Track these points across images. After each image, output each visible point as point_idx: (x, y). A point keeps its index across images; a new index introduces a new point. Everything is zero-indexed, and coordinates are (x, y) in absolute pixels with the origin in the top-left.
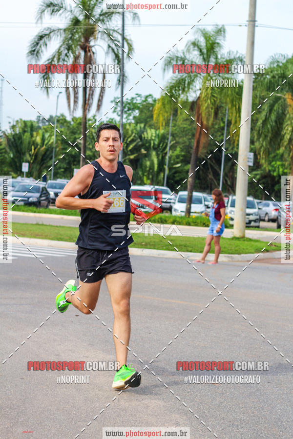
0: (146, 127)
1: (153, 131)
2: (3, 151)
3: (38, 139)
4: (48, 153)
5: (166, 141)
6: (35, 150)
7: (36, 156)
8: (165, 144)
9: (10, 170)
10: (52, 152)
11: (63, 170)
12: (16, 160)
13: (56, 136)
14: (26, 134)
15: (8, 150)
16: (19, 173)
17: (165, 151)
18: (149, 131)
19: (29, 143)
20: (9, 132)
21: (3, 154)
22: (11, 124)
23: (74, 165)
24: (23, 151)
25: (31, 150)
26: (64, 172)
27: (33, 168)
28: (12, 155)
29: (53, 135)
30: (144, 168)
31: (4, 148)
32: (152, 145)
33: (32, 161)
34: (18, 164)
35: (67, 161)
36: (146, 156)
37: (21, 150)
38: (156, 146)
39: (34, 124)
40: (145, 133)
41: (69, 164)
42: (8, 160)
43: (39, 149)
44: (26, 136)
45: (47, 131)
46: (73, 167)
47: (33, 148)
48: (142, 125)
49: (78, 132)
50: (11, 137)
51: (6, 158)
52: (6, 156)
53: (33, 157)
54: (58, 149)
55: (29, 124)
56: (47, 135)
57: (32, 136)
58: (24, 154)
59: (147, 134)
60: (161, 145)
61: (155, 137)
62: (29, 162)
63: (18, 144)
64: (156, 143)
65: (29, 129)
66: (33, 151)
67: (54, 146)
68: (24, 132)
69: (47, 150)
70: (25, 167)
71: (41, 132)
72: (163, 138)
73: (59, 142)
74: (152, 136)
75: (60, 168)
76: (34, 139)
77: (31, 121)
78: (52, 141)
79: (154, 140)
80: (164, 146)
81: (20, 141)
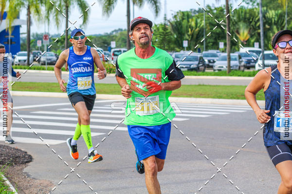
0: (268, 9)
1: (273, 11)
2: (170, 33)
3: (193, 24)
4: (200, 33)
5: (283, 18)
6: (191, 31)
7: (192, 35)
8: (282, 20)
9: (175, 46)
10: (203, 32)
11: (211, 44)
12: (179, 39)
13: (205, 20)
14: (184, 21)
15: (173, 33)
16: (181, 48)
17: (283, 25)
18: (270, 12)
19: (187, 27)
20: (172, 20)
21: (170, 36)
22: (173, 15)
23: (219, 40)
24: (183, 32)
25: (188, 32)
26: (212, 45)
27: (190, 44)
28: (175, 36)
29: (203, 20)
30: (268, 38)
31: (170, 32)
32: (273, 21)
33: (190, 39)
34: (180, 42)
35: (214, 37)
36: (269, 29)
37: (182, 32)
38: (276, 22)
39: (189, 13)
40: (268, 14)
41: (215, 39)
42: (173, 39)
43: (194, 31)
44: (185, 23)
45: (198, 18)
46: (218, 41)
47: (190, 30)
48: (265, 8)
49: (221, 16)
50: (174, 24)
51: (172, 38)
52: (172, 37)
53: (191, 37)
54: (207, 30)
55: (186, 14)
56: (199, 21)
57: (188, 22)
58: (184, 35)
59: (269, 14)
60: (280, 21)
61: (275, 16)
62: (188, 40)
63: (180, 28)
64: (276, 20)
65: (186, 17)
66: (190, 33)
67: (204, 27)
68: (183, 19)
69: (199, 31)
70: (185, 44)
71: (194, 18)
72: (281, 16)
73: (208, 25)
74: (273, 15)
75: (209, 43)
76: (190, 24)
77: (187, 12)
78: (202, 24)
79: (274, 18)
80: (282, 21)
81: (180, 26)
